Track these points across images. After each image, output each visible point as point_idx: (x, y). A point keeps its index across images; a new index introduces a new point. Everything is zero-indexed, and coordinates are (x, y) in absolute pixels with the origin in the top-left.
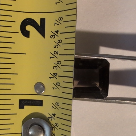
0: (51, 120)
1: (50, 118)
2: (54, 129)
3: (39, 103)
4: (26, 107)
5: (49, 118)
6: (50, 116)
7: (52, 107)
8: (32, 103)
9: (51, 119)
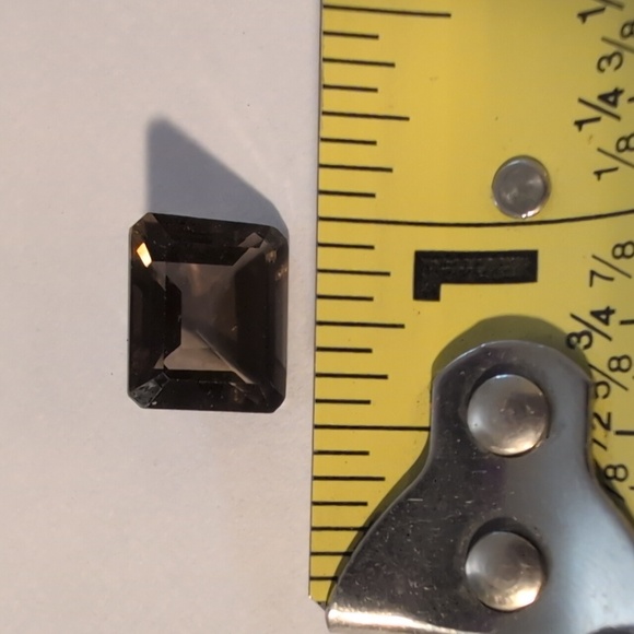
0: (587, 347)
1: (579, 336)
2: (602, 390)
3: (520, 267)
4: (447, 290)
5: (574, 339)
6: (580, 328)
7: (593, 273)
8: (480, 271)
9: (585, 340)
